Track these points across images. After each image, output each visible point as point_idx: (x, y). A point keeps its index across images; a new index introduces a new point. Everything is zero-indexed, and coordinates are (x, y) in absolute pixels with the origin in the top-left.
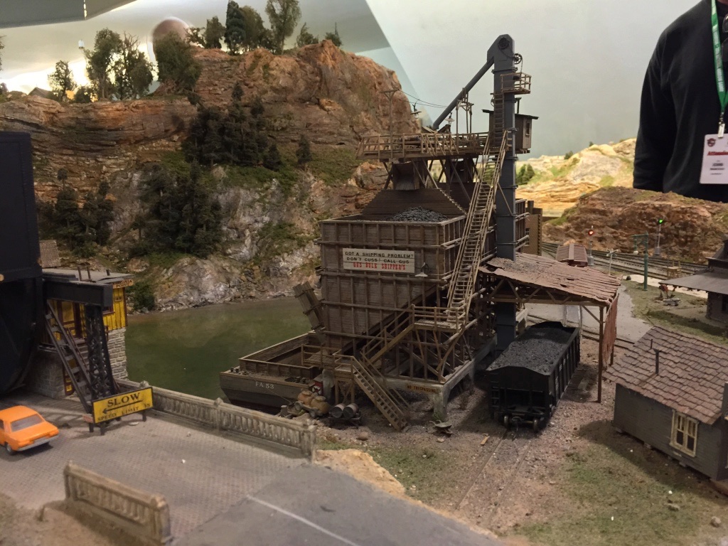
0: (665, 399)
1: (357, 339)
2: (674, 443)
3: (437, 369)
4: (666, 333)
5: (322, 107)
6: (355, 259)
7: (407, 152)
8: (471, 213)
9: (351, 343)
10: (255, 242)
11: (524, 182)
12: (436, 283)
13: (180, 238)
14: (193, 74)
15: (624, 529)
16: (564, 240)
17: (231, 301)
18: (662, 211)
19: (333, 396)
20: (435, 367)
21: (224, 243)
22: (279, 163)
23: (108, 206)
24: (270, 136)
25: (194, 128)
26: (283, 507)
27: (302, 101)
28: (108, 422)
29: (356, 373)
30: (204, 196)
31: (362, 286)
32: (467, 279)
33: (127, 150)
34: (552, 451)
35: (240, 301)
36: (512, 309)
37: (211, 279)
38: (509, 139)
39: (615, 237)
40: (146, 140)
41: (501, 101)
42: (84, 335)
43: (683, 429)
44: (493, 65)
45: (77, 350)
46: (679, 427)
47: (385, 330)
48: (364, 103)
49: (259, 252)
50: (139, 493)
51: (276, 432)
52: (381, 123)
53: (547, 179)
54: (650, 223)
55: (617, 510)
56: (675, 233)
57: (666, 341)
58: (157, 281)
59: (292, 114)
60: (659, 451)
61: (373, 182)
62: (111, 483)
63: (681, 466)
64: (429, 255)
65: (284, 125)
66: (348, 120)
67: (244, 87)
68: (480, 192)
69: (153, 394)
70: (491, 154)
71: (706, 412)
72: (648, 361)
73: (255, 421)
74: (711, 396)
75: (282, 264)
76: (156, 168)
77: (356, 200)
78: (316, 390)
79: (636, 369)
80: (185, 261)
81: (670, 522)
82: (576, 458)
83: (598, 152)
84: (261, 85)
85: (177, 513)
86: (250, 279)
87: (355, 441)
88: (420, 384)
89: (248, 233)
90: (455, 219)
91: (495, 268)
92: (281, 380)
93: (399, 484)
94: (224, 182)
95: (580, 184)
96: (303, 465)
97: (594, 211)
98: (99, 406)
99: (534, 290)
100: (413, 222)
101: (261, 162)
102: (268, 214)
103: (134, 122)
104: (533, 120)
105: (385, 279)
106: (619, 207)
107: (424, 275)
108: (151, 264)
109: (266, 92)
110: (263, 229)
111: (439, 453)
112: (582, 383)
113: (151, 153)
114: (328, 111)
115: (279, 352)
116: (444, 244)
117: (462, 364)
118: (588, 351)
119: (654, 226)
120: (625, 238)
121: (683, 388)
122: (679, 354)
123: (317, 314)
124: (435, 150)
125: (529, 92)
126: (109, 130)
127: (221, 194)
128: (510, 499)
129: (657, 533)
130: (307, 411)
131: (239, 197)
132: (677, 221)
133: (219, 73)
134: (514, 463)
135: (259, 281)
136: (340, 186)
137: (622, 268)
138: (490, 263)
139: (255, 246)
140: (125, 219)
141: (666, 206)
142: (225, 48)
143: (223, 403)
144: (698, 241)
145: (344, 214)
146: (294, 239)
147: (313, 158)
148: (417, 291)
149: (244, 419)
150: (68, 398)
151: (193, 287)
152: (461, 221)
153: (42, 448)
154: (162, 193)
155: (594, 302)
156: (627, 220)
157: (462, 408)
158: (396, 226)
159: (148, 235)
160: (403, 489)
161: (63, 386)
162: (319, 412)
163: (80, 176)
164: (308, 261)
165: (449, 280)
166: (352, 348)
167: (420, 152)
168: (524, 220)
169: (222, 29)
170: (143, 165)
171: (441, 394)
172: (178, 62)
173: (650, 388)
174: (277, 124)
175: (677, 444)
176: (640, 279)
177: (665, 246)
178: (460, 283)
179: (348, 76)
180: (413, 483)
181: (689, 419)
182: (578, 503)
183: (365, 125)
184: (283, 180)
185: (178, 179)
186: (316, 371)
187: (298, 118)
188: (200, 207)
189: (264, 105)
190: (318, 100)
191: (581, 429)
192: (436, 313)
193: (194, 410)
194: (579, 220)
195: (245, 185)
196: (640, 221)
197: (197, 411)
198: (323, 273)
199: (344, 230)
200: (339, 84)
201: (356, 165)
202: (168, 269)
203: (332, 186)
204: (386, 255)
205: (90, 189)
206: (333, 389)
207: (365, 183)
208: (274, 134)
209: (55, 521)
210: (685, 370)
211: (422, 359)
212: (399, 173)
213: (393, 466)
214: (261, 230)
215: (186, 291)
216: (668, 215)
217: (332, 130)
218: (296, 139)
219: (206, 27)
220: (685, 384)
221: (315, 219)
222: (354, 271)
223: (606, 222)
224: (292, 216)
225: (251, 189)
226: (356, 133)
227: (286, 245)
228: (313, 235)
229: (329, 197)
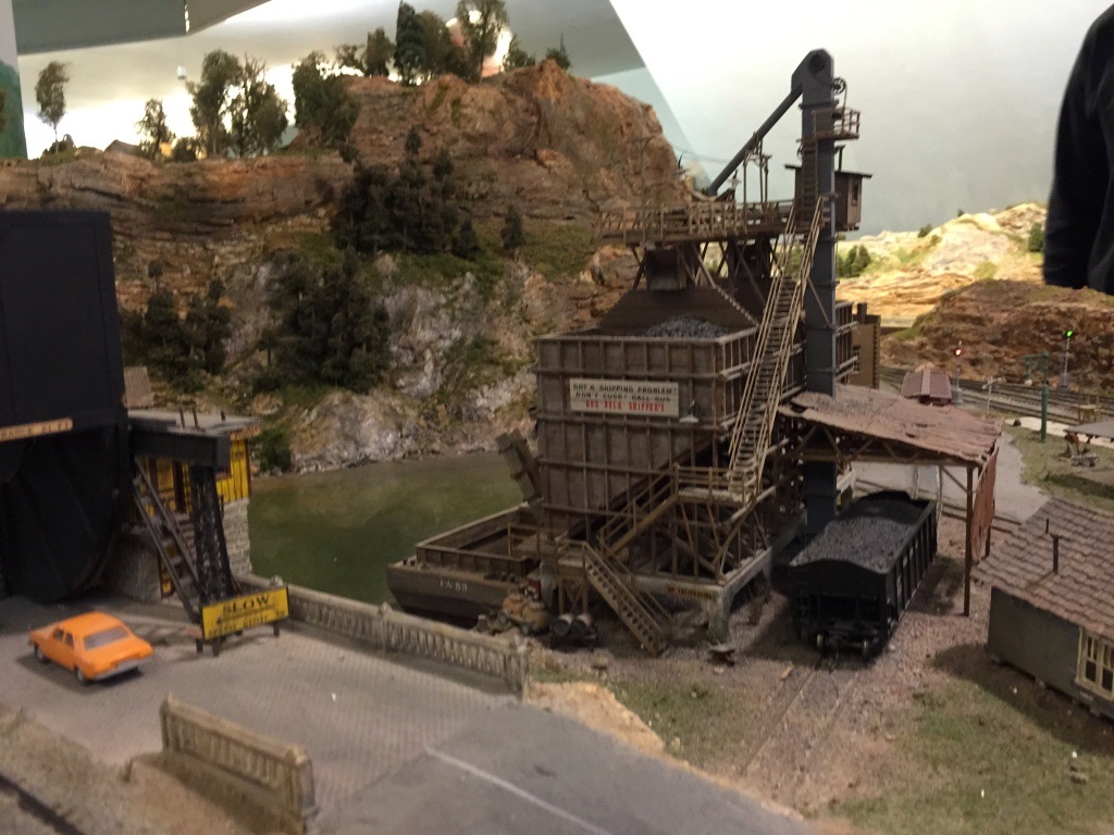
0: (1067, 610)
1: (591, 516)
2: (1082, 680)
3: (714, 562)
4: (1070, 509)
5: (541, 163)
6: (589, 395)
7: (667, 233)
8: (766, 325)
9: (583, 523)
10: (439, 368)
11: (854, 273)
12: (712, 432)
13: (328, 362)
14: (347, 117)
15: (1001, 811)
16: (916, 363)
17: (404, 456)
18: (1071, 317)
19: (554, 603)
20: (710, 560)
21: (393, 371)
22: (476, 249)
23: (222, 316)
24: (460, 208)
25: (349, 197)
26: (480, 767)
27: (510, 154)
28: (223, 638)
29: (590, 567)
30: (364, 300)
31: (599, 436)
32: (759, 425)
33: (250, 233)
34: (891, 689)
35: (417, 459)
36: (829, 473)
37: (374, 425)
38: (826, 210)
39: (997, 360)
40: (277, 216)
41: (812, 152)
42: (189, 509)
43: (1095, 657)
44: (801, 97)
45: (178, 531)
46: (1089, 655)
47: (634, 501)
48: (605, 156)
49: (446, 384)
50: (269, 742)
51: (469, 655)
52: (631, 185)
53: (891, 268)
54: (1053, 337)
55: (991, 781)
56: (1092, 351)
57: (1070, 521)
58: (295, 428)
59: (495, 174)
60: (1060, 693)
61: (618, 276)
62: (229, 727)
63: (1092, 715)
64: (701, 390)
65: (484, 192)
66: (581, 182)
67: (423, 135)
68: (779, 291)
69: (289, 597)
70: (797, 233)
72: (1042, 552)
73: (438, 639)
75: (481, 402)
76: (292, 259)
77: (593, 304)
78: (530, 593)
79: (1023, 565)
80: (336, 397)
81: (1072, 801)
82: (927, 701)
83: (971, 225)
84: (448, 130)
85: (325, 773)
86: (432, 425)
87: (589, 670)
88: (688, 585)
89: (428, 355)
90: (742, 334)
91: (804, 409)
92: (479, 577)
93: (654, 737)
94: (393, 278)
95: (942, 276)
96: (510, 705)
97: (963, 319)
98: (211, 614)
99: (864, 442)
100: (677, 339)
101: (449, 248)
102: (459, 326)
103: (260, 190)
104: (864, 180)
105: (635, 426)
106: (1003, 311)
107: (692, 419)
108: (286, 403)
109: (455, 141)
110: (452, 349)
111: (716, 691)
112: (939, 586)
113: (284, 236)
114: (550, 168)
115: (474, 536)
116: (725, 372)
117: (752, 555)
118: (950, 537)
119: (1059, 341)
120: (1013, 360)
121: (1096, 595)
122: (1090, 541)
123: (532, 479)
124: (710, 228)
125: (856, 137)
126: (225, 202)
127: (388, 296)
128: (825, 762)
129: (1051, 817)
130: (516, 624)
131: (415, 301)
132: (1095, 334)
133: (385, 113)
134: (832, 707)
135: (445, 428)
136: (568, 283)
137: (1008, 408)
138: (797, 400)
139: (439, 374)
140: (246, 335)
141: (1077, 311)
142: (394, 76)
143: (390, 610)
145: (575, 325)
146: (498, 364)
147: (528, 240)
148: (682, 443)
149: (422, 637)
150: (165, 601)
151: (348, 437)
152: (750, 337)
153: (127, 675)
154: (301, 296)
155: (959, 461)
156: (1016, 332)
157: (753, 622)
158: (650, 346)
159: (281, 359)
160: (661, 744)
161: (159, 584)
162: (535, 627)
163: (181, 271)
164: (518, 398)
165: (731, 427)
166: (584, 531)
167: (687, 232)
168: (850, 334)
169: (389, 46)
170: (273, 254)
171: (720, 601)
172: (325, 98)
173: (1044, 593)
174: (472, 190)
175: (1085, 679)
176: (1033, 424)
177: (1073, 371)
178: (748, 432)
179: (580, 114)
180: (677, 735)
181: (1105, 642)
182: (930, 769)
183: (606, 189)
184: (481, 275)
185: (325, 275)
186: (530, 565)
187: (504, 180)
188: (358, 316)
189: (452, 162)
190: (535, 152)
191: (937, 656)
192: (711, 476)
193: (349, 621)
194: (940, 332)
195: (425, 283)
196: (1037, 333)
197: (353, 623)
198: (541, 416)
199: (571, 351)
200: (566, 127)
201: (592, 249)
202: (311, 409)
203: (555, 284)
204: (636, 389)
205: (196, 290)
206: (556, 591)
207: (606, 277)
208: (469, 205)
209: (147, 781)
210: (1100, 566)
211: (690, 547)
212: (654, 264)
213: (646, 709)
214: (448, 351)
215: (337, 442)
216: (1081, 324)
217: (555, 197)
218: (500, 212)
219: (366, 44)
220: (1099, 587)
221: (530, 334)
222: (587, 414)
223: (982, 335)
224: (495, 328)
225: (434, 289)
226: (592, 202)
227: (486, 373)
228: (527, 358)
229: (551, 299)
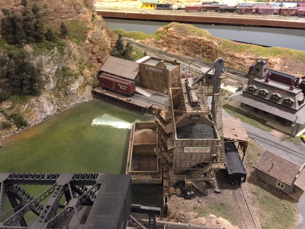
0: (277, 177)
1: (187, 170)
6: (189, 150)
10: (54, 79)
13: (25, 89)
17: (57, 112)
18: (201, 41)
22: (54, 37)
31: (189, 156)
35: (61, 111)
39: (183, 49)
43: (280, 183)
49: (58, 84)
54: (196, 45)
55: (276, 213)
56: (205, 49)
58: (22, 112)
59: (47, 5)
61: (96, 40)
65: (45, 12)
66: (72, 4)
71: (289, 182)
72: (268, 163)
74: (289, 177)
75: (72, 89)
77: (92, 50)
79: (265, 166)
80: (33, 100)
82: (255, 194)
86: (60, 98)
88: (208, 179)
89: (50, 76)
94: (33, 53)
97: (174, 37)
101: (45, 38)
102: (57, 65)
106: (183, 36)
108: (13, 103)
111: (224, 203)
114: (63, 1)
120: (187, 50)
127: (33, 60)
130: (175, 194)
131: (42, 60)
132: (206, 45)
135: (64, 99)
136: (83, 45)
139: (55, 81)
141: (202, 39)
144: (214, 54)
145: (89, 58)
146: (72, 76)
151: (42, 112)
158: (204, 140)
162: (180, 195)
164: (81, 85)
174: (41, 12)
175: (277, 185)
180: (228, 218)
182: (267, 213)
183: (80, 5)
184: (59, 47)
187: (50, 7)
195: (43, 53)
196: (193, 44)
199: (185, 142)
202: (25, 104)
203: (80, 46)
204: (200, 148)
207: (93, 41)
210: (279, 168)
214: (55, 73)
215: (39, 115)
216: (203, 43)
217: (67, 11)
218: (52, 19)
220: (281, 172)
221: (78, 63)
222: (188, 153)
223: (179, 42)
224: (68, 64)
225: (47, 55)
226: (77, 10)
227: (70, 79)
228: (79, 71)
229: (80, 51)
